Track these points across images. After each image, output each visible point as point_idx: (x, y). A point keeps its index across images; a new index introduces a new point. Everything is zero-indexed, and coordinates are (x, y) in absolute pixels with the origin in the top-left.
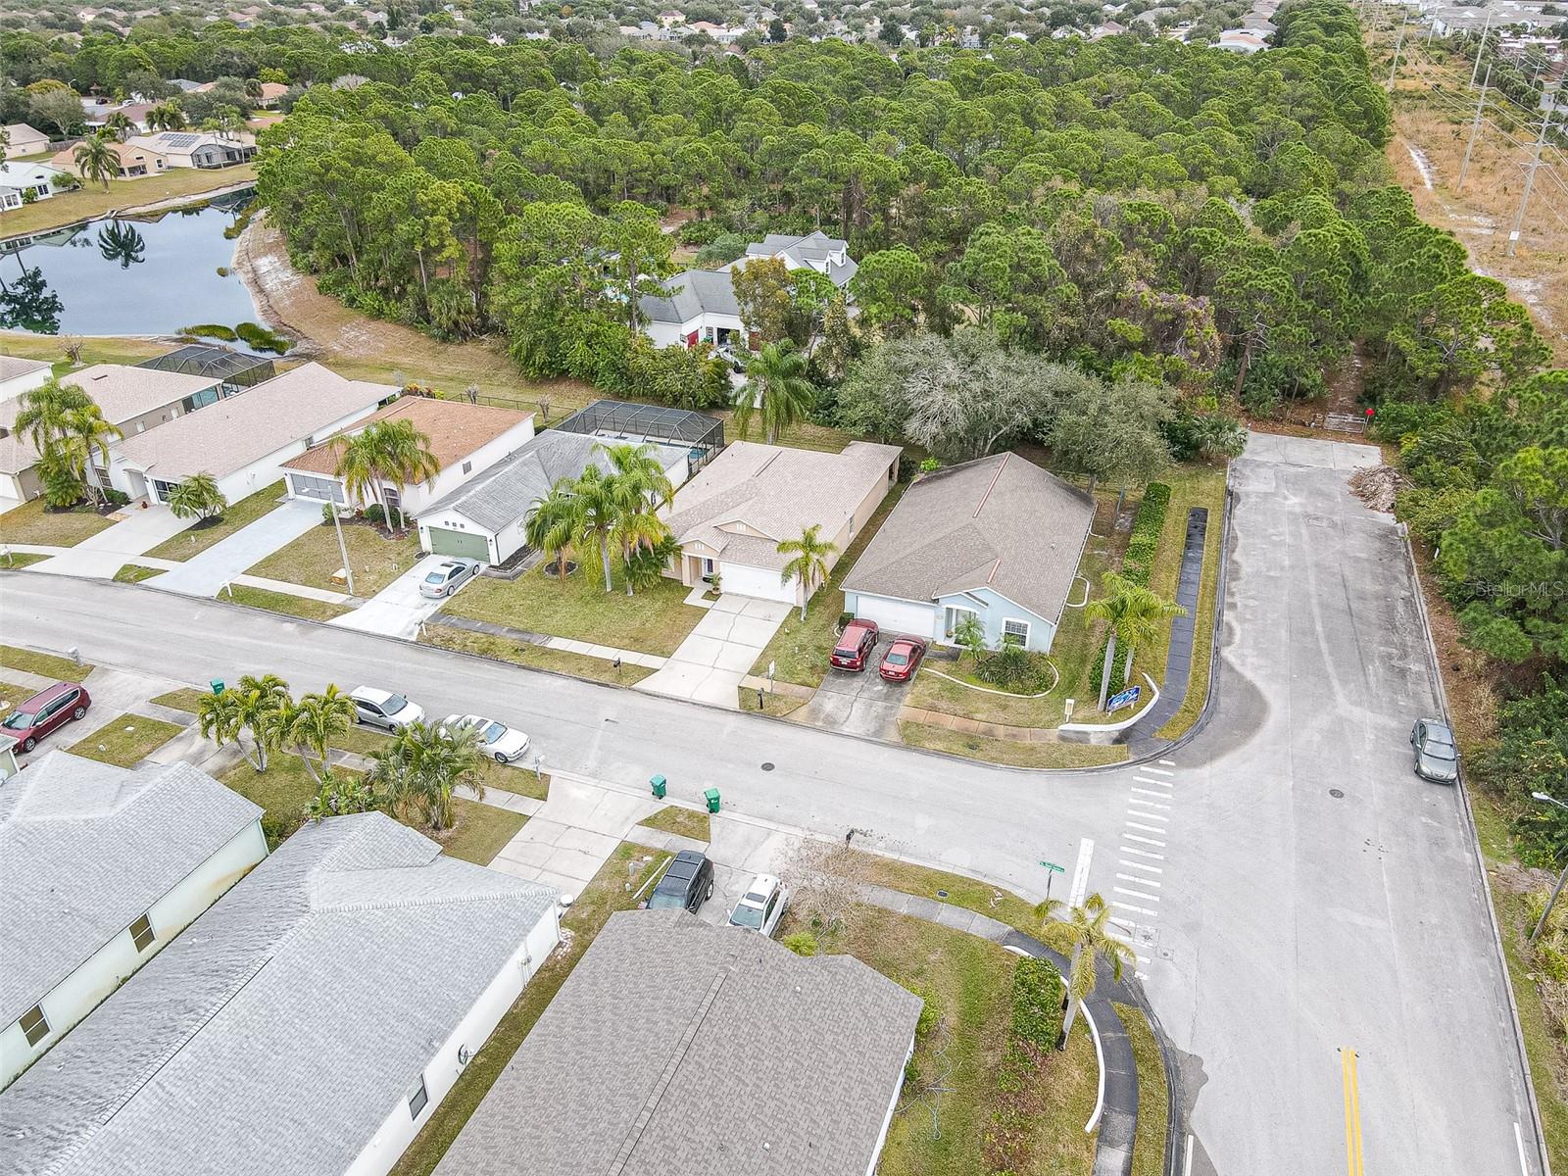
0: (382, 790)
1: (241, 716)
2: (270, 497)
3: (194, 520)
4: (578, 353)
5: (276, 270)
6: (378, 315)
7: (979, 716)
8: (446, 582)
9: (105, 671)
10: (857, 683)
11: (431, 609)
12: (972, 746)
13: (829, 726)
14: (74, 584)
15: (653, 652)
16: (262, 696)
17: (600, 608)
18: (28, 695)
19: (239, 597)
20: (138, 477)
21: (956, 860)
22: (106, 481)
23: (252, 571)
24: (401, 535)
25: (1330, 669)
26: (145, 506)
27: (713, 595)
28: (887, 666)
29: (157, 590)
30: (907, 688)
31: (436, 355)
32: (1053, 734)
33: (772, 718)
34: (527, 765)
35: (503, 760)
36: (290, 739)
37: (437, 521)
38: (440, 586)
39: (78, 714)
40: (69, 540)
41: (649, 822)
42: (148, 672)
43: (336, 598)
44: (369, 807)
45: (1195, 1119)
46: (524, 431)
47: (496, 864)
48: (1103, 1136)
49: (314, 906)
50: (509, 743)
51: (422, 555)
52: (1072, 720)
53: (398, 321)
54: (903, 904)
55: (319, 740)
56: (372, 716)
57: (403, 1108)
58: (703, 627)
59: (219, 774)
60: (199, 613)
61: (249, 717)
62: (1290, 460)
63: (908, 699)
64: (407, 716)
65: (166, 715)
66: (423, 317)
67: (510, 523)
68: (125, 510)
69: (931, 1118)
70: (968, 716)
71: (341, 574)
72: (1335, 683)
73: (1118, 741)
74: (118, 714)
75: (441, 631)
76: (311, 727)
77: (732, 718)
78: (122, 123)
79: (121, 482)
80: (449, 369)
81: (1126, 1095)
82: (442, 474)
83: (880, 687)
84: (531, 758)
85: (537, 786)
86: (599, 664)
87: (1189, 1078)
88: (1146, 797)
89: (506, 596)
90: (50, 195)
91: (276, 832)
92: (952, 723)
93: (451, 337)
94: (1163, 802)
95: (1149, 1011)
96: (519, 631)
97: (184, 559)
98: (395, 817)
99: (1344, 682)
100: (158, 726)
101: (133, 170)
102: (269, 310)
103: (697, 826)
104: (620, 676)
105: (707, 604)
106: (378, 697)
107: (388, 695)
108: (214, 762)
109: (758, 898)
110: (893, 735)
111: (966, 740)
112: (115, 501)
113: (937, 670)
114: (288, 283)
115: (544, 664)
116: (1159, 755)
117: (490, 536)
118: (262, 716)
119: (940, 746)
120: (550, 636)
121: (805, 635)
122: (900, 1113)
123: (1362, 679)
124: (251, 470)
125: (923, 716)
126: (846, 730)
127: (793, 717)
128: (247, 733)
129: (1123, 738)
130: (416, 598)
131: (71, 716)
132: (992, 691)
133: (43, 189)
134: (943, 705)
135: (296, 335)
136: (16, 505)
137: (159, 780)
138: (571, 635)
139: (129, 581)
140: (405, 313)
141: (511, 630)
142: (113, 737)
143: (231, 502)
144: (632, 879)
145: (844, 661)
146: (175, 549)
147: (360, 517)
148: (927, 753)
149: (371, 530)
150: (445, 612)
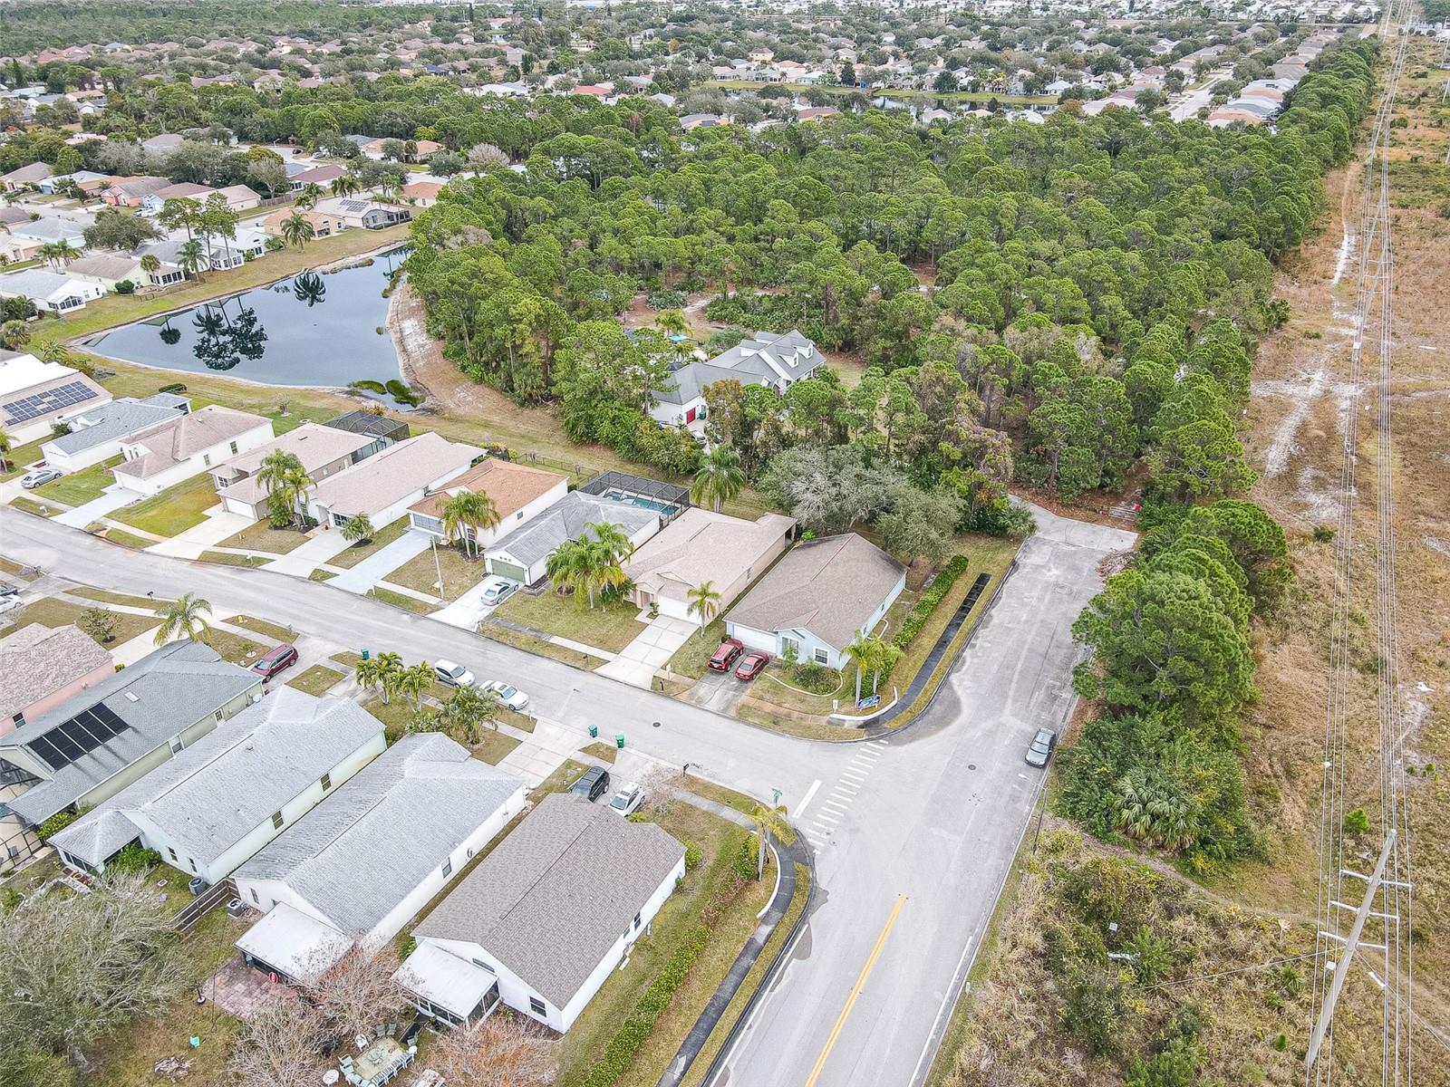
0: (444, 721)
1: (377, 674)
2: (399, 526)
3: (354, 542)
4: (605, 428)
5: (416, 334)
6: (480, 381)
7: (786, 705)
8: (497, 596)
9: (305, 637)
10: (722, 679)
11: (486, 613)
12: (775, 722)
13: (698, 704)
14: (286, 579)
15: (609, 650)
16: (389, 664)
17: (585, 619)
18: (267, 650)
19: (378, 595)
20: (325, 511)
21: (742, 786)
22: (305, 510)
23: (386, 579)
24: (475, 559)
25: (1011, 693)
26: (327, 528)
27: (653, 615)
28: (740, 671)
29: (333, 587)
30: (750, 684)
31: (516, 416)
32: (823, 721)
33: (668, 696)
34: (525, 712)
35: (513, 709)
36: (401, 689)
37: (496, 555)
38: (493, 598)
39: (292, 663)
40: (284, 550)
41: (584, 750)
42: (327, 639)
43: (433, 600)
44: (438, 729)
45: (813, 919)
46: (560, 490)
47: (501, 765)
48: (764, 920)
49: (406, 776)
50: (517, 700)
51: (486, 575)
52: (837, 712)
53: (492, 387)
54: (705, 804)
55: (416, 691)
56: (446, 677)
57: (439, 871)
58: (643, 636)
59: (364, 704)
60: (356, 604)
61: (381, 676)
62: (1071, 541)
63: (748, 692)
64: (465, 680)
65: (337, 667)
66: (509, 387)
67: (538, 560)
68: (316, 530)
69: (683, 904)
70: (779, 705)
71: (437, 585)
72: (1010, 701)
73: (860, 727)
74: (312, 664)
75: (491, 626)
76: (412, 684)
77: (645, 694)
78: (314, 191)
79: (313, 512)
80: (523, 429)
81: (782, 904)
82: (503, 522)
83: (735, 683)
84: (529, 708)
85: (529, 724)
86: (576, 654)
87: (819, 899)
88: (862, 760)
89: (531, 606)
90: (263, 254)
91: (391, 738)
92: (769, 707)
93: (527, 404)
94: (871, 764)
95: (813, 869)
96: (535, 630)
97: (348, 567)
98: (450, 735)
99: (1015, 701)
100: (334, 673)
101: (320, 232)
102: (409, 369)
103: (609, 755)
104: (586, 663)
105: (648, 621)
106: (449, 667)
107: (456, 666)
108: (362, 696)
109: (627, 794)
110: (733, 712)
111: (772, 718)
112: (310, 524)
113: (770, 675)
114: (423, 346)
115: (546, 653)
116: (882, 737)
117: (526, 568)
118: (388, 676)
119: (757, 721)
120: (552, 635)
121: (700, 647)
122: (669, 900)
123: (1028, 700)
124: (390, 509)
125: (753, 702)
126: (707, 707)
127: (680, 697)
128: (380, 683)
129: (866, 725)
130: (479, 604)
131: (288, 664)
132: (799, 690)
133: (259, 250)
134: (767, 696)
135: (425, 391)
136: (253, 523)
137: (336, 706)
138: (564, 636)
139: (317, 580)
140: (498, 383)
141: (531, 630)
142: (310, 677)
143: (377, 529)
144: (568, 779)
145: (716, 665)
146: (342, 560)
147: (451, 546)
148: (749, 724)
149: (458, 554)
150: (494, 615)
